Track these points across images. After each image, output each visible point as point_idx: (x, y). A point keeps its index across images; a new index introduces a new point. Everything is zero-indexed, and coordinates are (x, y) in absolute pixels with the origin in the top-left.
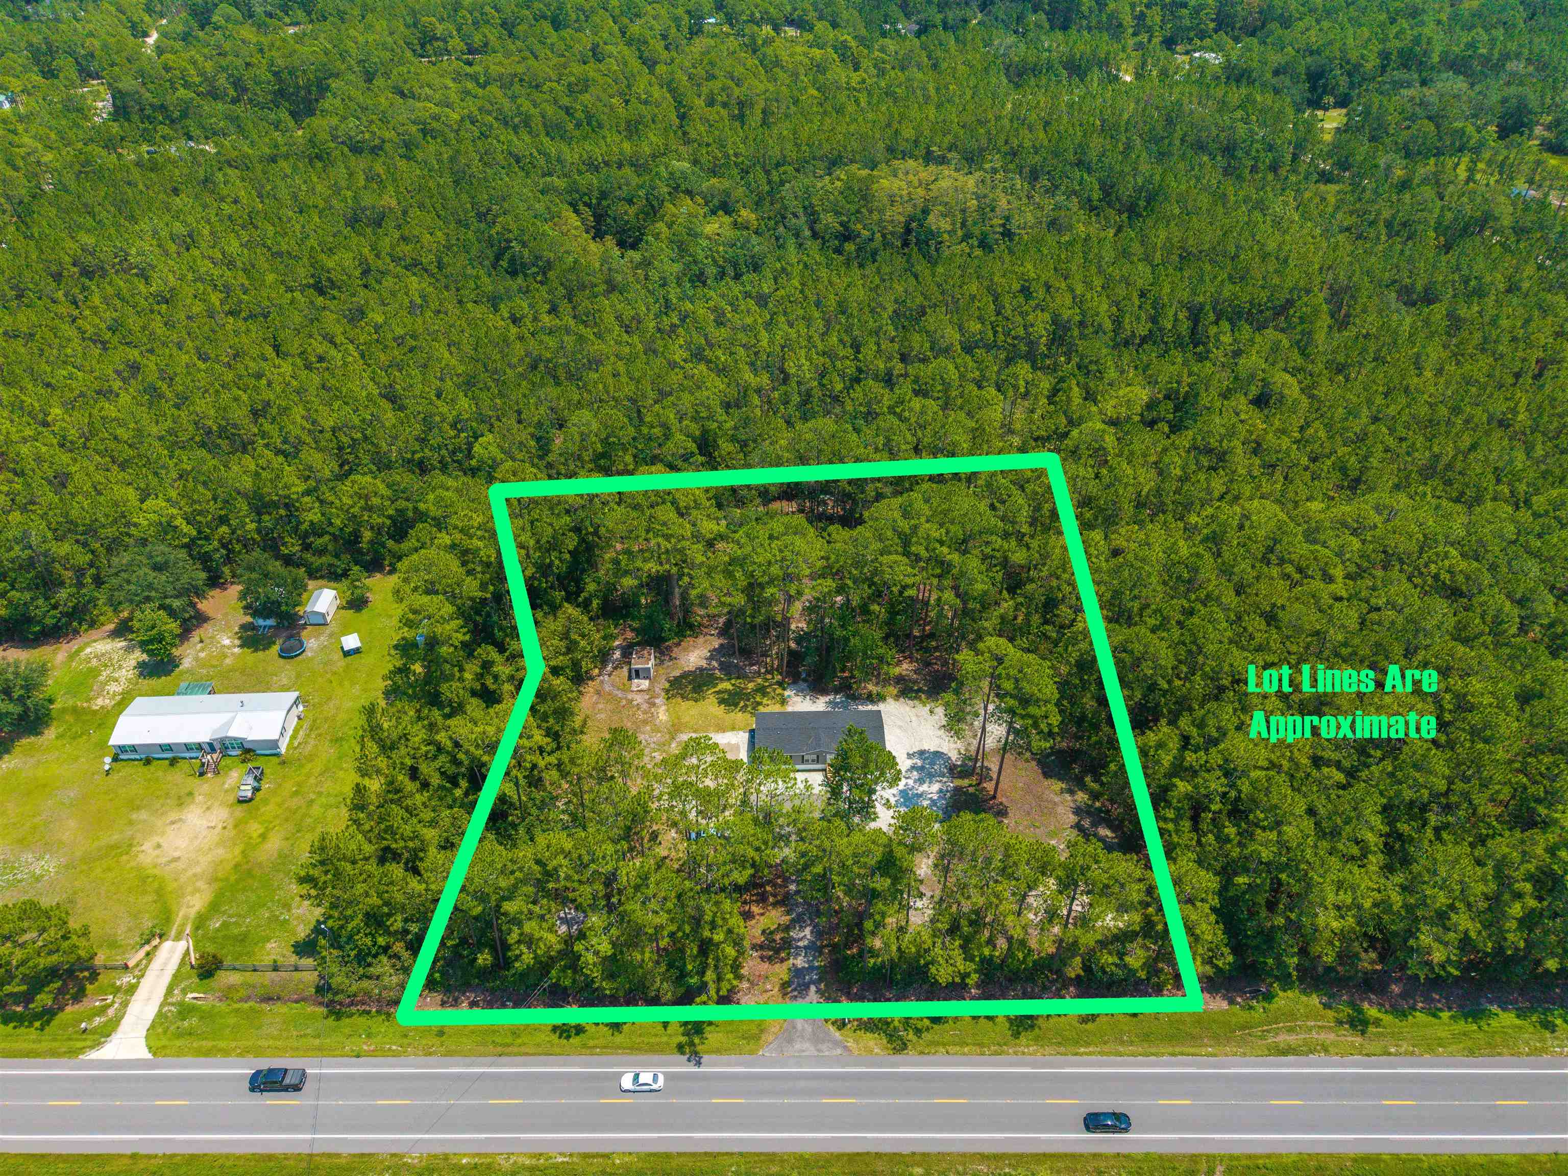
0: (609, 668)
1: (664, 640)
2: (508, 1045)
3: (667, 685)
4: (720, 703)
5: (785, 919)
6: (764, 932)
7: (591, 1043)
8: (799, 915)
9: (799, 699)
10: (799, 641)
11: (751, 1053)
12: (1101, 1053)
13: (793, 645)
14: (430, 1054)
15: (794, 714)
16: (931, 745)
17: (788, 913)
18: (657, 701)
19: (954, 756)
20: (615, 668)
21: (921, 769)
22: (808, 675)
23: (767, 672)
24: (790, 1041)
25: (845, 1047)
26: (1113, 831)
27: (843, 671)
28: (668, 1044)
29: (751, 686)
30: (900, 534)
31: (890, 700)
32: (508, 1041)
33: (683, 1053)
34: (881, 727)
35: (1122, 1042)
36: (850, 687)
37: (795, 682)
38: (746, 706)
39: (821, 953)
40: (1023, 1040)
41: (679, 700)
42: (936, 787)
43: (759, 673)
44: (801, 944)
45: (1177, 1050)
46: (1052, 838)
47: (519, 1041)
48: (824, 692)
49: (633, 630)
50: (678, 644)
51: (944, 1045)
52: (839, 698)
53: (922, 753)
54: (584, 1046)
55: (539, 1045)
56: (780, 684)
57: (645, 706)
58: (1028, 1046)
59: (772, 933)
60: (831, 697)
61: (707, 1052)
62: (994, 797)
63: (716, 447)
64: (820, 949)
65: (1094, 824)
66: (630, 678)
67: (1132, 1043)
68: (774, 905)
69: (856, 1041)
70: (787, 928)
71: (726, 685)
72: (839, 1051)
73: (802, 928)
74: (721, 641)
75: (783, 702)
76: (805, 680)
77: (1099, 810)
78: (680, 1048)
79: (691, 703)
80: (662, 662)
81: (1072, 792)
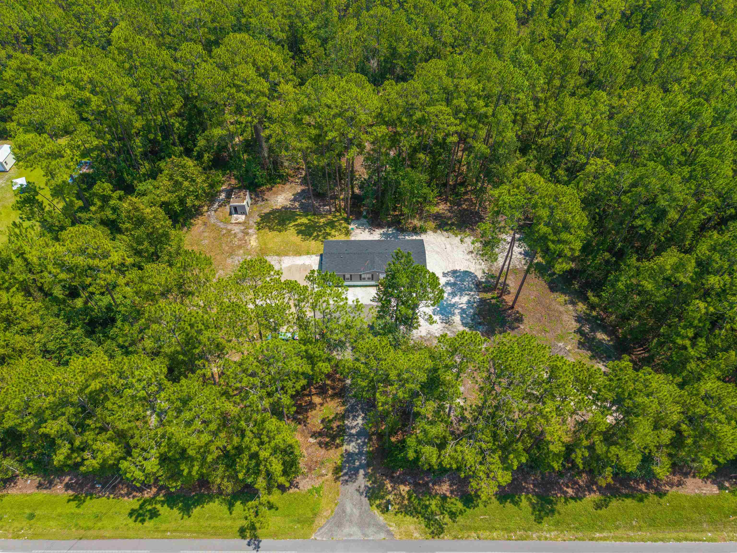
0: (216, 206)
1: (258, 186)
2: (89, 529)
3: (259, 219)
4: (298, 233)
5: (341, 409)
6: (323, 421)
7: (163, 527)
8: (352, 406)
9: (358, 231)
10: (361, 187)
11: (305, 536)
12: (615, 538)
13: (357, 191)
14: (18, 537)
15: (355, 241)
16: (461, 267)
17: (343, 404)
18: (250, 231)
19: (479, 275)
20: (220, 206)
21: (453, 285)
22: (368, 213)
23: (337, 211)
24: (339, 525)
25: (388, 532)
26: (609, 336)
27: (395, 209)
28: (231, 527)
29: (322, 220)
30: (445, 89)
31: (430, 232)
32: (90, 524)
33: (244, 537)
34: (423, 253)
35: (632, 528)
36: (399, 222)
37: (357, 219)
38: (318, 236)
39: (370, 440)
40: (545, 526)
41: (267, 230)
42: (465, 299)
43: (330, 212)
44: (353, 431)
45: (681, 535)
46: (560, 341)
47: (99, 524)
48: (379, 226)
49: (236, 178)
50: (271, 189)
51: (476, 529)
52: (390, 231)
53: (454, 272)
54: (157, 530)
55: (117, 528)
56: (346, 220)
57: (240, 235)
58: (549, 531)
59: (330, 421)
60: (385, 230)
61: (266, 536)
62: (512, 307)
63: (303, 42)
64: (369, 436)
65: (592, 330)
66: (231, 214)
67: (640, 528)
68: (333, 397)
69: (398, 525)
70: (343, 417)
71: (304, 220)
72: (382, 536)
73: (355, 417)
74: (303, 187)
75: (348, 233)
76: (365, 217)
77: (596, 318)
78: (242, 532)
79: (276, 233)
80: (256, 202)
81: (574, 304)
